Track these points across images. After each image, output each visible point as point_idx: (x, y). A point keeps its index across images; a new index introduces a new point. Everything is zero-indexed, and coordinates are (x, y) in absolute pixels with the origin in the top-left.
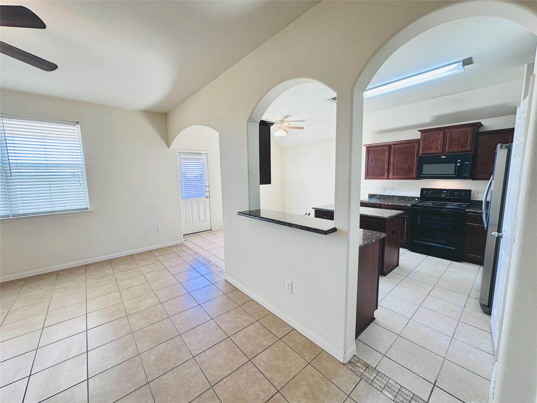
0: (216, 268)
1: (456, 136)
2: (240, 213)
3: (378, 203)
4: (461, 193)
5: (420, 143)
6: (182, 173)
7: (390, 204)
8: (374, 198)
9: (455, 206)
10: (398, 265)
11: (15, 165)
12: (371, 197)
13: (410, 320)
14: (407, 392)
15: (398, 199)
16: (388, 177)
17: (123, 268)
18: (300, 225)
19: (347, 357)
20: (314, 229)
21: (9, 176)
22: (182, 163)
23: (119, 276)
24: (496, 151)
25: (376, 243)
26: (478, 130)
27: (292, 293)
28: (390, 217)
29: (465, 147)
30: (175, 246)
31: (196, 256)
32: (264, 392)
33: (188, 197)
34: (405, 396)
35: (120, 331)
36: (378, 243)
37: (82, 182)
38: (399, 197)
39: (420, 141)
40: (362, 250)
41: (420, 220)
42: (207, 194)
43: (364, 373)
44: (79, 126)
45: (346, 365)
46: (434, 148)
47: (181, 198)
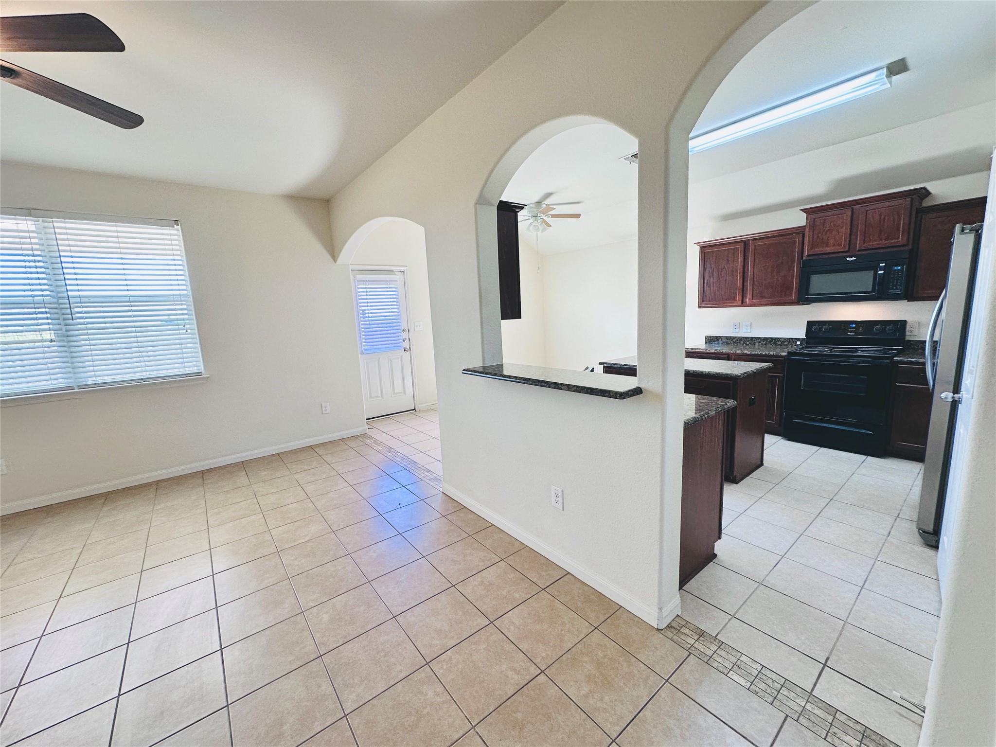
0: (427, 474)
1: (877, 217)
2: (466, 371)
3: (724, 351)
4: (886, 328)
5: (806, 234)
6: (361, 310)
7: (746, 354)
8: (716, 342)
9: (873, 352)
10: (762, 464)
11: (78, 300)
12: (710, 342)
13: (782, 558)
14: (774, 677)
15: (762, 344)
16: (742, 302)
17: (265, 475)
18: (574, 386)
19: (664, 617)
20: (601, 390)
21: (68, 319)
22: (359, 288)
23: (261, 489)
24: (952, 240)
25: (718, 417)
26: (921, 204)
27: (563, 510)
28: (746, 375)
29: (894, 239)
30: (352, 438)
31: (390, 454)
32: (518, 672)
33: (372, 351)
34: (770, 682)
35: (268, 575)
36: (722, 418)
37: (189, 326)
38: (764, 339)
39: (804, 231)
40: (691, 429)
41: (804, 382)
42: (406, 345)
43: (695, 645)
44: (179, 227)
45: (662, 632)
46: (832, 241)
47: (360, 353)
